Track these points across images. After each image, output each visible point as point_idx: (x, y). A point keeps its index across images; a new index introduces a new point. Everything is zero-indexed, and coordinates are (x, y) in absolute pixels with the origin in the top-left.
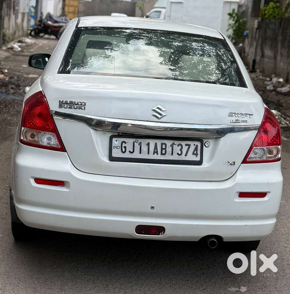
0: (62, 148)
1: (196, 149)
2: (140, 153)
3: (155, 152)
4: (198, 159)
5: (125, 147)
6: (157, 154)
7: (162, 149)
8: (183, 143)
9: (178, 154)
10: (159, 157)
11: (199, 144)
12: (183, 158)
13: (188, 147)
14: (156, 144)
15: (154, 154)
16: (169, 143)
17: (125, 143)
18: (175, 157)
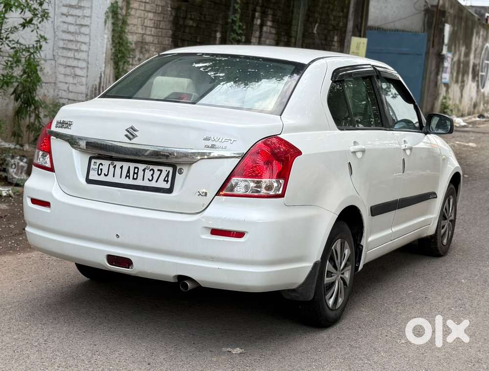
0: (52, 169)
1: (167, 175)
2: (114, 176)
3: (128, 176)
4: (168, 186)
5: (101, 169)
6: (129, 178)
7: (134, 173)
8: (156, 168)
9: (149, 179)
10: (130, 182)
11: (171, 169)
12: (153, 184)
13: (160, 172)
14: (129, 167)
15: (126, 178)
16: (142, 167)
17: (102, 165)
18: (146, 183)
